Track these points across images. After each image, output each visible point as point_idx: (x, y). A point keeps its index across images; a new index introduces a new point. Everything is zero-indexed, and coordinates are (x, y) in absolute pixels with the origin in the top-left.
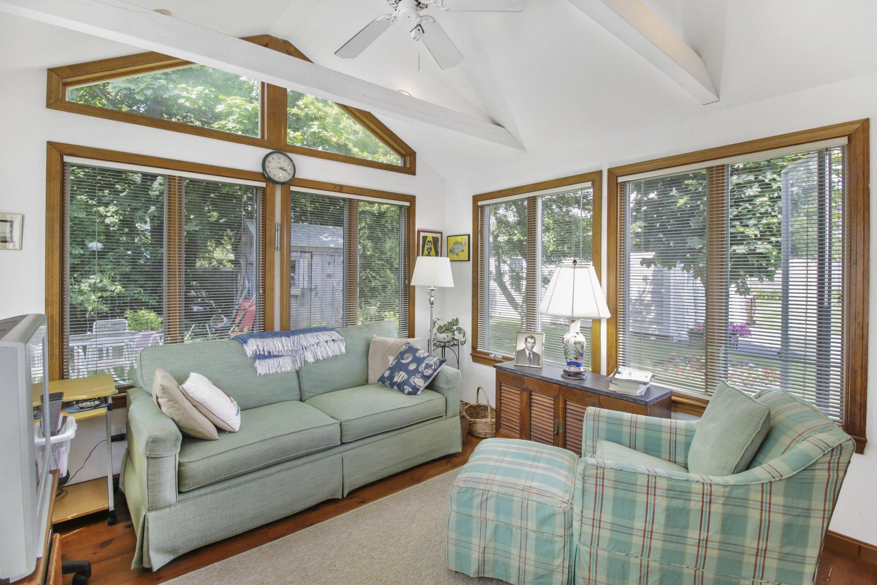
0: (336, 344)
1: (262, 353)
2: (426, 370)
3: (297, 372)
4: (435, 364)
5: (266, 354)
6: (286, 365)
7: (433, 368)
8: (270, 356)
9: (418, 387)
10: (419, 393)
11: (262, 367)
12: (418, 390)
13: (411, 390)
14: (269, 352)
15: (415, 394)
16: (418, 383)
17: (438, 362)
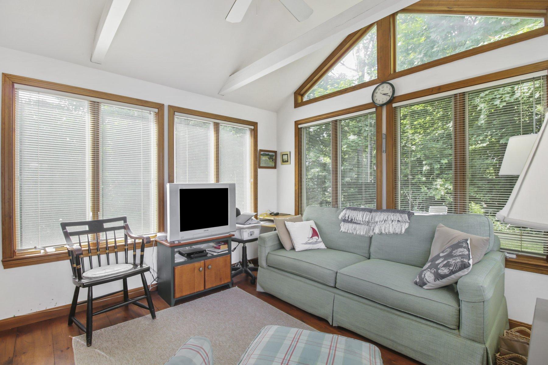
0: (399, 225)
1: (347, 218)
2: (443, 268)
3: (371, 238)
4: (456, 264)
5: (349, 220)
6: (361, 230)
7: (451, 268)
8: (351, 222)
9: (425, 281)
10: (425, 287)
11: (345, 227)
12: (425, 284)
13: (418, 280)
14: (352, 219)
15: (421, 286)
16: (426, 277)
17: (459, 265)
